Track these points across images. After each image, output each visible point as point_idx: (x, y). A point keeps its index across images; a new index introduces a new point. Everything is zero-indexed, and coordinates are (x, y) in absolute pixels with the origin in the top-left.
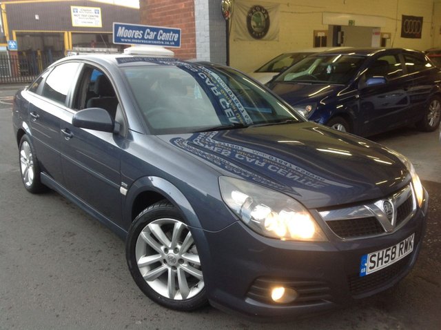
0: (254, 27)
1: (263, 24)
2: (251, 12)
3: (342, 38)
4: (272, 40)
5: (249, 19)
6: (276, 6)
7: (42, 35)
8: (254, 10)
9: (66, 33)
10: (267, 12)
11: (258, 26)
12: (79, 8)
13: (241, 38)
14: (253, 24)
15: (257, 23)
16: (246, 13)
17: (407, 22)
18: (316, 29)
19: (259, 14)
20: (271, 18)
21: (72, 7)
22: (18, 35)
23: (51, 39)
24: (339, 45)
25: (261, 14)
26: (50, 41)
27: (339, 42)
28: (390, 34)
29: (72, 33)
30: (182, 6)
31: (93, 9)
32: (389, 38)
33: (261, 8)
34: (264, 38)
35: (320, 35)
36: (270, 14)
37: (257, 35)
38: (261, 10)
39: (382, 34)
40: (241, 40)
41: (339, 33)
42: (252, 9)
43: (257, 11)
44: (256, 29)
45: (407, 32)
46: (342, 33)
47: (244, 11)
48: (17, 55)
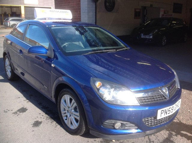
1: (112, 5)
4: (116, 12)
7: (11, 7)
9: (22, 6)
11: (109, 6)
14: (107, 4)
15: (109, 4)
23: (15, 9)
27: (145, 14)
28: (168, 11)
34: (113, 11)
35: (137, 10)
37: (109, 10)
39: (165, 11)
41: (145, 10)
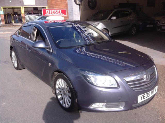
9: (22, 7)
14: (90, 4)
22: (3, 8)
23: (16, 9)
26: (16, 10)
29: (24, 7)
32: (143, 7)
35: (116, 7)
37: (92, 8)
39: (140, 6)
48: (3, 16)
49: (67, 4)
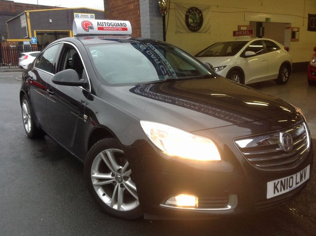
0: (191, 22)
1: (198, 21)
2: (188, 12)
3: (263, 32)
4: (206, 32)
5: (187, 17)
6: (208, 8)
8: (191, 11)
10: (201, 12)
11: (194, 22)
12: (80, 14)
13: (181, 31)
14: (190, 20)
15: (193, 20)
16: (185, 13)
17: (312, 19)
18: (240, 24)
19: (195, 13)
20: (204, 16)
21: (75, 14)
24: (261, 37)
25: (197, 13)
27: (261, 35)
28: (298, 28)
30: (132, 6)
31: (89, 15)
32: (298, 31)
33: (197, 9)
34: (200, 31)
35: (243, 28)
36: (203, 13)
37: (193, 29)
38: (196, 11)
39: (293, 28)
40: (181, 33)
41: (261, 28)
42: (189, 9)
43: (193, 11)
44: (192, 25)
45: (312, 27)
46: (263, 29)
47: (183, 11)
49: (139, 16)
